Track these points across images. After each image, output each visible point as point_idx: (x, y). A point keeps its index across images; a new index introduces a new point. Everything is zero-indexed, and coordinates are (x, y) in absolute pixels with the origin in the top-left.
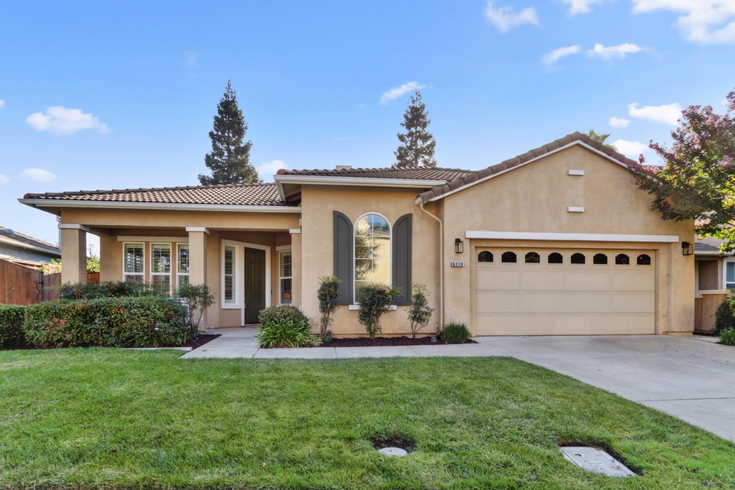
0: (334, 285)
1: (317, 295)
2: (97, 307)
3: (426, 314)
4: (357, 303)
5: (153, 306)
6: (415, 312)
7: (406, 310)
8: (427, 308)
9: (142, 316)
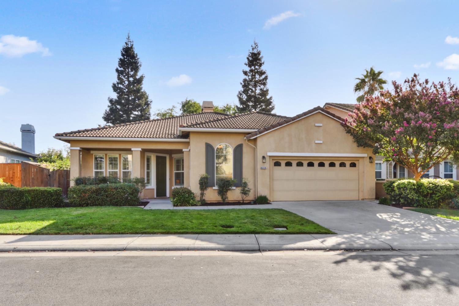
0: (206, 178)
1: (198, 182)
2: (102, 189)
3: (248, 191)
4: (217, 186)
5: (126, 188)
6: (243, 190)
7: (239, 189)
8: (248, 188)
9: (122, 192)
